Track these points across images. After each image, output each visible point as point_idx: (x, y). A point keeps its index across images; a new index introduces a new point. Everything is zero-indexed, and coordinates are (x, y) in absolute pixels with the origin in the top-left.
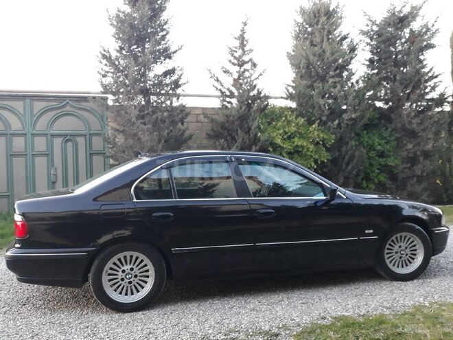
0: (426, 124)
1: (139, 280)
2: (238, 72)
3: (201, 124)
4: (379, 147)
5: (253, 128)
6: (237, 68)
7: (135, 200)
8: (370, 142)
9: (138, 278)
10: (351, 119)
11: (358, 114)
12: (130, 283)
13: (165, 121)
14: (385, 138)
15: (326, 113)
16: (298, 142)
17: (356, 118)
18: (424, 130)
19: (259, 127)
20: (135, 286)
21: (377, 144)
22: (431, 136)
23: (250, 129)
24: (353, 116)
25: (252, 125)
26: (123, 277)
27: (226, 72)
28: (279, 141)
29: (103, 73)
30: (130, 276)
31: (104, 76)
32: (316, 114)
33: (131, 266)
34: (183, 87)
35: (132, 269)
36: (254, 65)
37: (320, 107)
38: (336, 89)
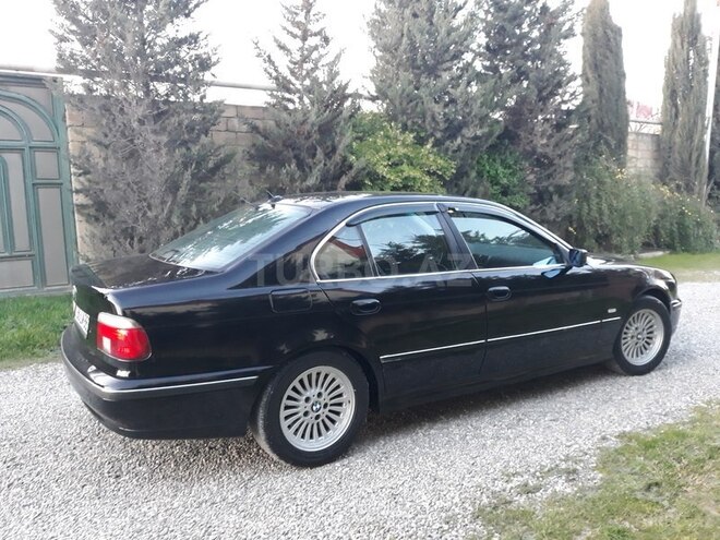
0: (564, 147)
1: (330, 411)
2: (301, 49)
3: (234, 134)
4: (505, 181)
5: (341, 147)
6: (298, 43)
7: (319, 281)
8: (492, 173)
9: (329, 408)
10: (476, 138)
11: (486, 130)
12: (317, 417)
13: (193, 129)
14: (510, 167)
15: (442, 126)
16: (408, 171)
17: (483, 135)
18: (560, 156)
19: (350, 146)
20: (323, 421)
21: (501, 175)
22: (570, 164)
23: (334, 149)
24: (479, 133)
25: (340, 142)
26: (308, 409)
27: (282, 47)
28: (382, 170)
29: (61, 32)
30: (318, 406)
31: (62, 39)
32: (428, 127)
33: (318, 390)
34: (213, 70)
35: (320, 395)
36: (326, 40)
37: (433, 118)
38: (459, 90)
